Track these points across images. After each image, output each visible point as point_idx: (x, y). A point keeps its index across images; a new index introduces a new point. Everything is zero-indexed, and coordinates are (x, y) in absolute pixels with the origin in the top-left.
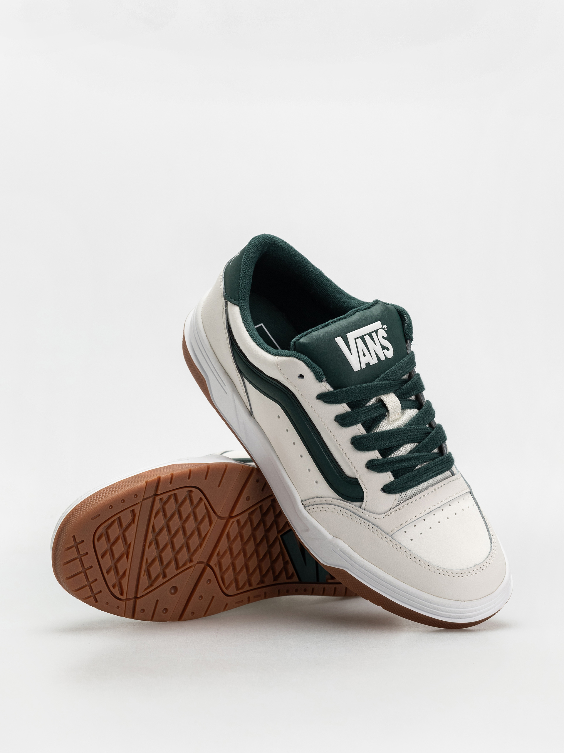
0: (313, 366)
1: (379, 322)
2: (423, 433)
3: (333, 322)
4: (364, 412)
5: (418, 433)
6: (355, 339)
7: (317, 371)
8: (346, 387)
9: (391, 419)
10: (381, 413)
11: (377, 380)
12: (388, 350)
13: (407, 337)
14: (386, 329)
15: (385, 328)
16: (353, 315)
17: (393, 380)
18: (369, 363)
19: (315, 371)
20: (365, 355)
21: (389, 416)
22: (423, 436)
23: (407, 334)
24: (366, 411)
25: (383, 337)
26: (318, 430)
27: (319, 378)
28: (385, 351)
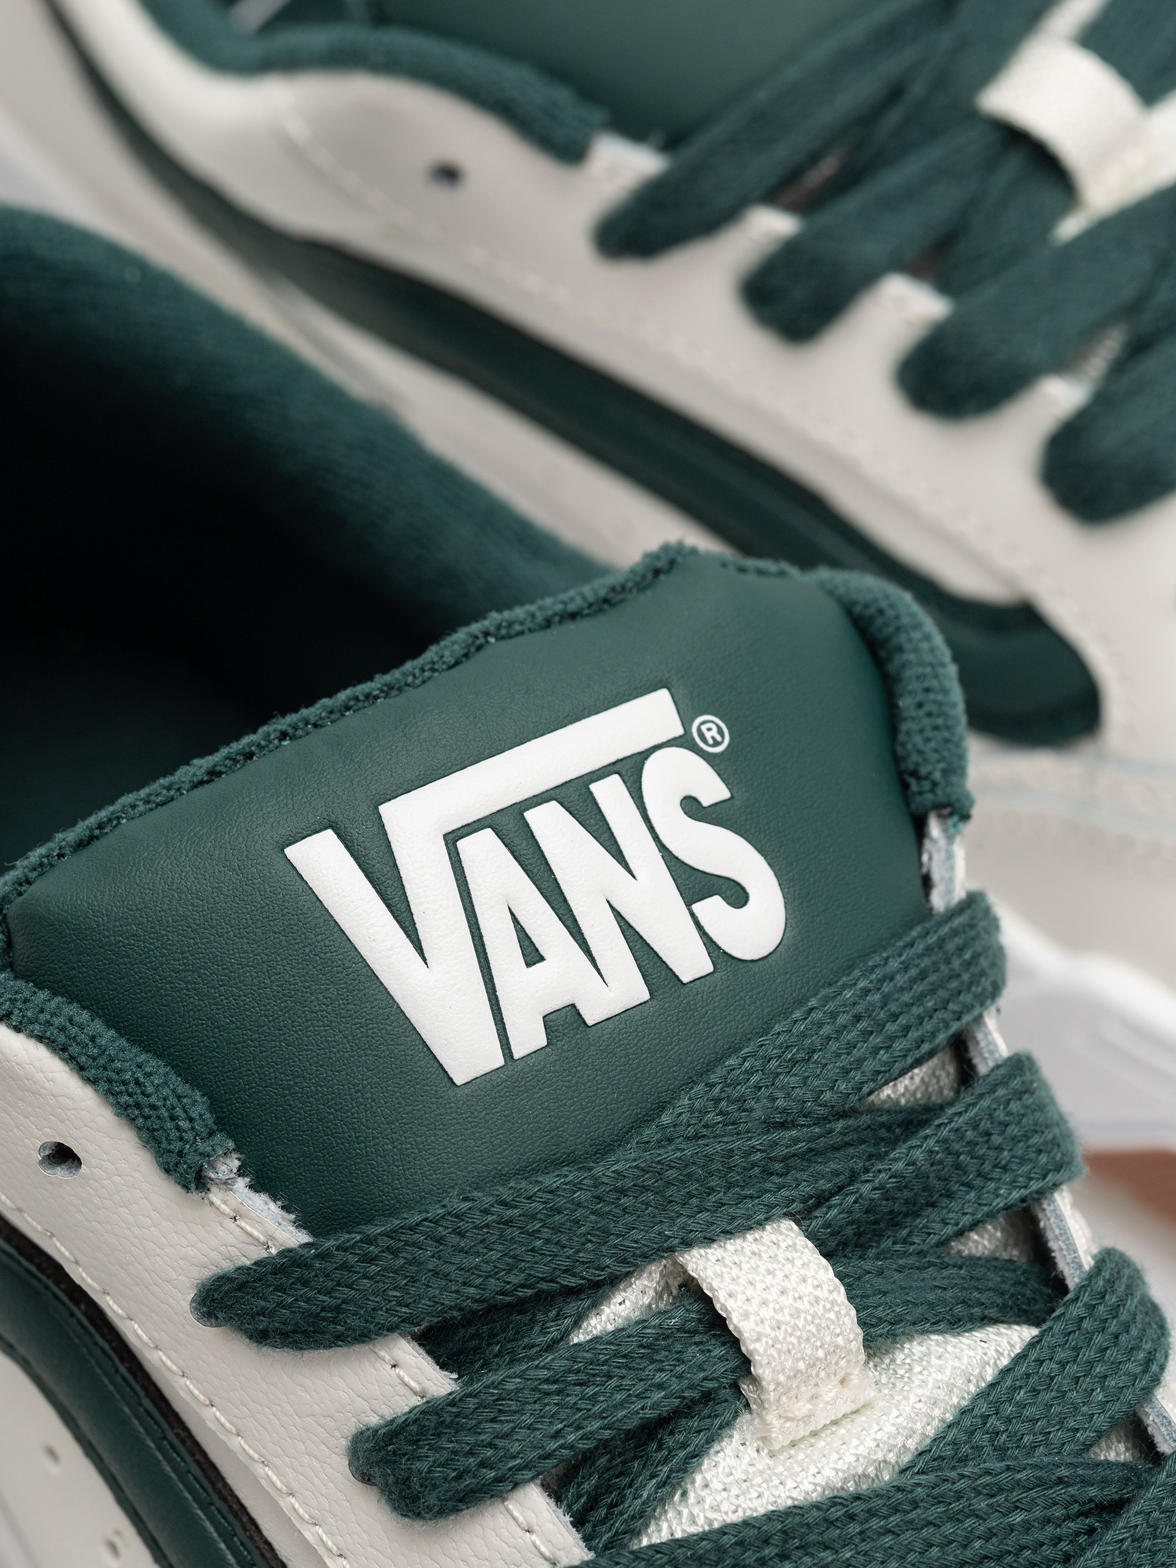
0: (119, 1072)
1: (663, 695)
2: (1058, 1512)
3: (295, 728)
4: (559, 1392)
5: (1018, 1518)
6: (452, 839)
7: (153, 1107)
8: (392, 1213)
9: (780, 1430)
10: (691, 1387)
11: (650, 1132)
12: (737, 896)
13: (920, 793)
14: (716, 743)
15: (708, 735)
16: (457, 663)
17: (783, 1126)
18: (573, 1006)
19: (138, 1106)
20: (532, 955)
21: (762, 1403)
22: (1057, 1540)
23: (915, 774)
24: (572, 1378)
25: (692, 807)
26: (269, 1544)
27: (173, 1159)
28: (712, 909)
